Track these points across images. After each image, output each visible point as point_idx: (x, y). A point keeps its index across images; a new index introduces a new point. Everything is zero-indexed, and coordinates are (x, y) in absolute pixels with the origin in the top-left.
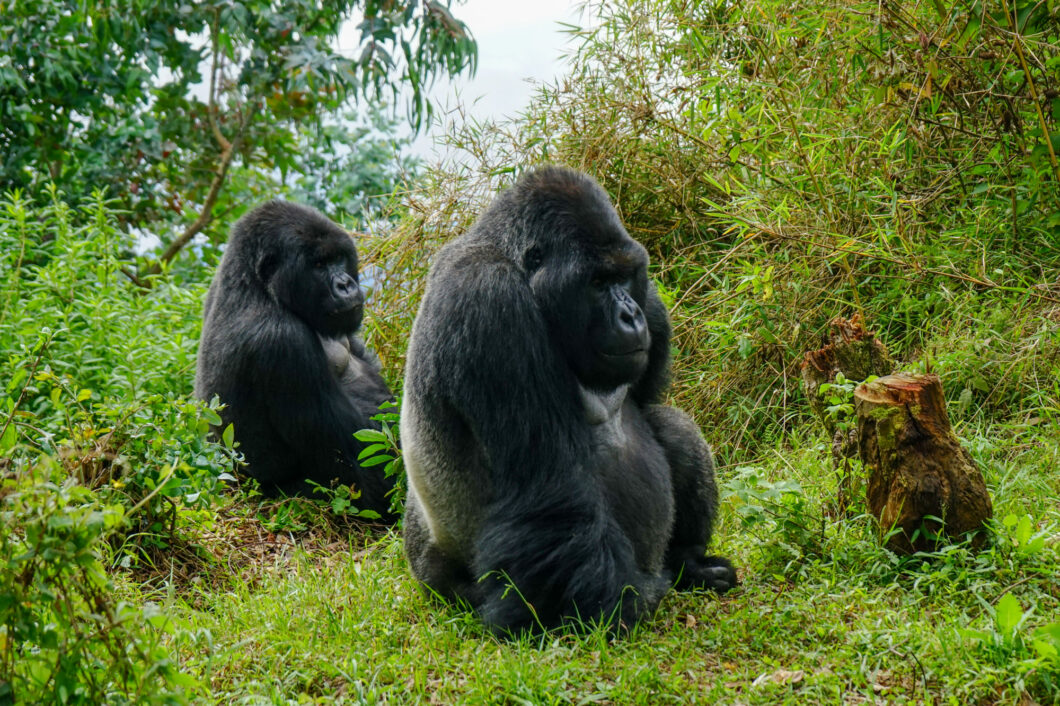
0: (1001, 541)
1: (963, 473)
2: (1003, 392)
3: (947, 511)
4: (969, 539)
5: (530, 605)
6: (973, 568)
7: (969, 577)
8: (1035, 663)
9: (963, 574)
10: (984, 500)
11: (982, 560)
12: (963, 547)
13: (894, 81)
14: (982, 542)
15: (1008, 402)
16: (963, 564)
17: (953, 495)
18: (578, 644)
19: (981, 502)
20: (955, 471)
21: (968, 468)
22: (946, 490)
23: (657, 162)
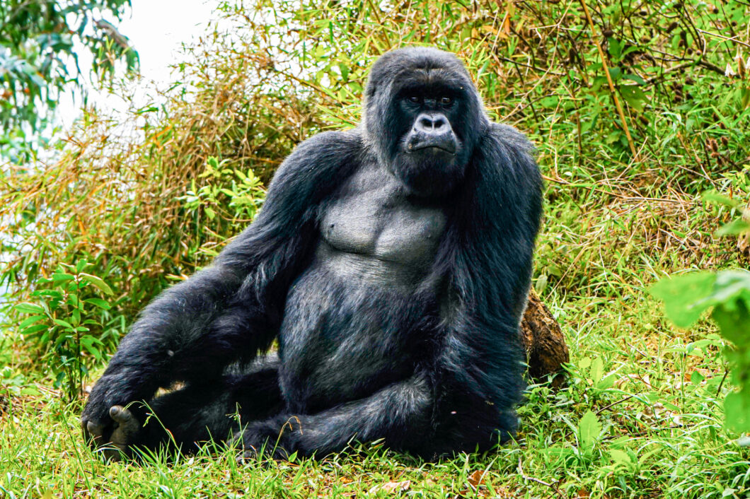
0: (578, 381)
1: (544, 324)
2: (573, 277)
3: (531, 355)
4: (550, 380)
5: (167, 430)
6: (554, 403)
7: (551, 410)
8: (612, 468)
9: (544, 408)
10: (562, 347)
11: (562, 397)
12: (545, 386)
13: (477, 24)
14: (561, 381)
15: (578, 286)
16: (546, 400)
17: (535, 343)
18: (211, 464)
19: (560, 348)
20: (537, 323)
21: (547, 320)
22: (529, 338)
23: (277, 105)
